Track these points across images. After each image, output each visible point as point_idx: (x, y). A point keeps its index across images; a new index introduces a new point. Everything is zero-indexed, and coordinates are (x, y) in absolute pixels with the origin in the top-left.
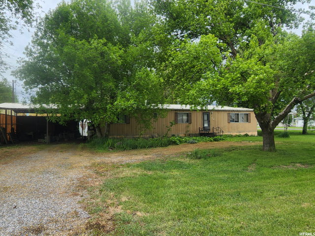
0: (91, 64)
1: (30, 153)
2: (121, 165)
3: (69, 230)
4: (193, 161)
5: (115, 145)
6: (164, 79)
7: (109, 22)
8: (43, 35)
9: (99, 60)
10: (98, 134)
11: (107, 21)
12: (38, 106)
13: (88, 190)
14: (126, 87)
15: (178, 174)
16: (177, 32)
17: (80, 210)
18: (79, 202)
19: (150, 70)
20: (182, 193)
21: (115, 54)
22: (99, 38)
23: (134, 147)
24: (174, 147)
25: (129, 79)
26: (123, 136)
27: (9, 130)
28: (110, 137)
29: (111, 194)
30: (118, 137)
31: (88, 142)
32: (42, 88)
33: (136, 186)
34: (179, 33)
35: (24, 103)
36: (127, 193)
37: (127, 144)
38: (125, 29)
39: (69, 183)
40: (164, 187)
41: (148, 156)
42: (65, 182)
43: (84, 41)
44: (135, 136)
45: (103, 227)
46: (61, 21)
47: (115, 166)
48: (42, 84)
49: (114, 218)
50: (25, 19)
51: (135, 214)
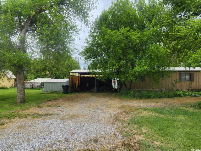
0: (120, 44)
1: (87, 97)
2: (140, 108)
3: (113, 144)
4: (197, 111)
5: (135, 95)
6: (170, 50)
7: (131, 16)
8: (94, 31)
9: (125, 41)
10: (124, 88)
11: (129, 16)
12: (91, 71)
13: (121, 122)
14: (142, 57)
15: (184, 119)
16: (181, 14)
17: (117, 134)
18: (116, 128)
19: (160, 44)
20: (189, 133)
21: (135, 36)
22: (125, 27)
23: (148, 97)
24: (179, 98)
25: (144, 52)
26: (140, 89)
27: (77, 84)
28: (131, 90)
29: (136, 126)
30: (137, 90)
31: (118, 92)
32: (93, 61)
33: (151, 123)
34: (183, 15)
35: (85, 69)
36: (146, 127)
37: (143, 95)
38: (141, 19)
39: (109, 116)
40: (173, 127)
41: (159, 104)
42: (107, 115)
43: (116, 31)
44: (148, 90)
45: (132, 146)
46: (103, 21)
47: (136, 109)
48: (93, 59)
49: (139, 142)
50: (85, 24)
51: (153, 142)
